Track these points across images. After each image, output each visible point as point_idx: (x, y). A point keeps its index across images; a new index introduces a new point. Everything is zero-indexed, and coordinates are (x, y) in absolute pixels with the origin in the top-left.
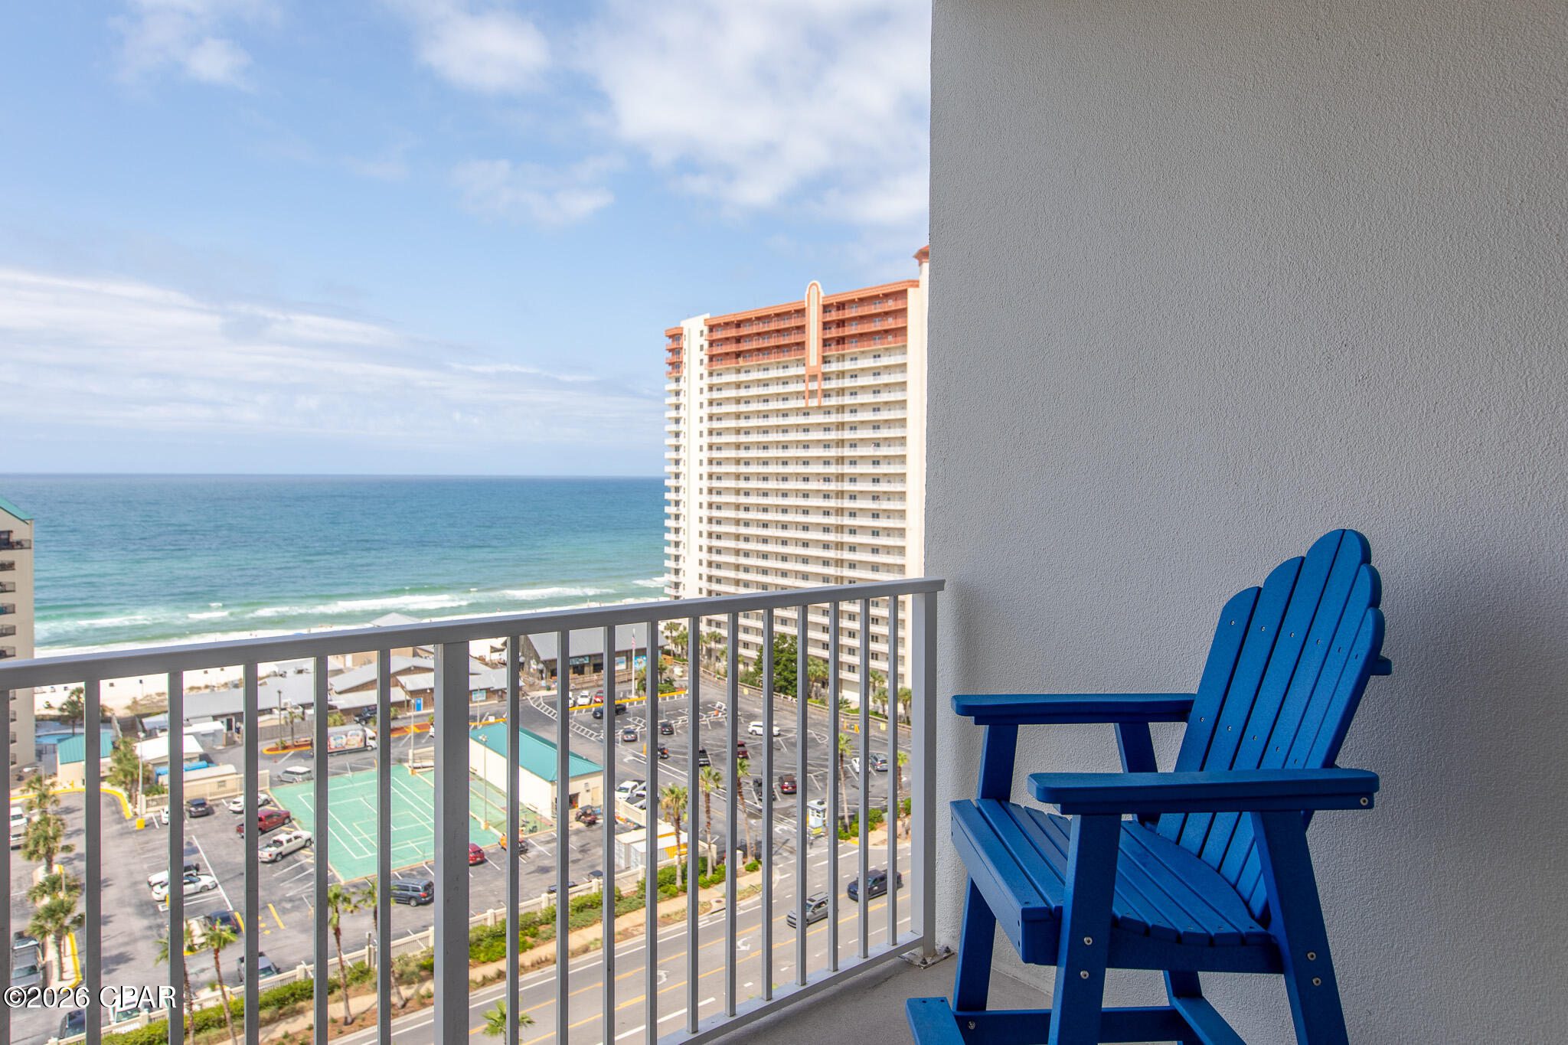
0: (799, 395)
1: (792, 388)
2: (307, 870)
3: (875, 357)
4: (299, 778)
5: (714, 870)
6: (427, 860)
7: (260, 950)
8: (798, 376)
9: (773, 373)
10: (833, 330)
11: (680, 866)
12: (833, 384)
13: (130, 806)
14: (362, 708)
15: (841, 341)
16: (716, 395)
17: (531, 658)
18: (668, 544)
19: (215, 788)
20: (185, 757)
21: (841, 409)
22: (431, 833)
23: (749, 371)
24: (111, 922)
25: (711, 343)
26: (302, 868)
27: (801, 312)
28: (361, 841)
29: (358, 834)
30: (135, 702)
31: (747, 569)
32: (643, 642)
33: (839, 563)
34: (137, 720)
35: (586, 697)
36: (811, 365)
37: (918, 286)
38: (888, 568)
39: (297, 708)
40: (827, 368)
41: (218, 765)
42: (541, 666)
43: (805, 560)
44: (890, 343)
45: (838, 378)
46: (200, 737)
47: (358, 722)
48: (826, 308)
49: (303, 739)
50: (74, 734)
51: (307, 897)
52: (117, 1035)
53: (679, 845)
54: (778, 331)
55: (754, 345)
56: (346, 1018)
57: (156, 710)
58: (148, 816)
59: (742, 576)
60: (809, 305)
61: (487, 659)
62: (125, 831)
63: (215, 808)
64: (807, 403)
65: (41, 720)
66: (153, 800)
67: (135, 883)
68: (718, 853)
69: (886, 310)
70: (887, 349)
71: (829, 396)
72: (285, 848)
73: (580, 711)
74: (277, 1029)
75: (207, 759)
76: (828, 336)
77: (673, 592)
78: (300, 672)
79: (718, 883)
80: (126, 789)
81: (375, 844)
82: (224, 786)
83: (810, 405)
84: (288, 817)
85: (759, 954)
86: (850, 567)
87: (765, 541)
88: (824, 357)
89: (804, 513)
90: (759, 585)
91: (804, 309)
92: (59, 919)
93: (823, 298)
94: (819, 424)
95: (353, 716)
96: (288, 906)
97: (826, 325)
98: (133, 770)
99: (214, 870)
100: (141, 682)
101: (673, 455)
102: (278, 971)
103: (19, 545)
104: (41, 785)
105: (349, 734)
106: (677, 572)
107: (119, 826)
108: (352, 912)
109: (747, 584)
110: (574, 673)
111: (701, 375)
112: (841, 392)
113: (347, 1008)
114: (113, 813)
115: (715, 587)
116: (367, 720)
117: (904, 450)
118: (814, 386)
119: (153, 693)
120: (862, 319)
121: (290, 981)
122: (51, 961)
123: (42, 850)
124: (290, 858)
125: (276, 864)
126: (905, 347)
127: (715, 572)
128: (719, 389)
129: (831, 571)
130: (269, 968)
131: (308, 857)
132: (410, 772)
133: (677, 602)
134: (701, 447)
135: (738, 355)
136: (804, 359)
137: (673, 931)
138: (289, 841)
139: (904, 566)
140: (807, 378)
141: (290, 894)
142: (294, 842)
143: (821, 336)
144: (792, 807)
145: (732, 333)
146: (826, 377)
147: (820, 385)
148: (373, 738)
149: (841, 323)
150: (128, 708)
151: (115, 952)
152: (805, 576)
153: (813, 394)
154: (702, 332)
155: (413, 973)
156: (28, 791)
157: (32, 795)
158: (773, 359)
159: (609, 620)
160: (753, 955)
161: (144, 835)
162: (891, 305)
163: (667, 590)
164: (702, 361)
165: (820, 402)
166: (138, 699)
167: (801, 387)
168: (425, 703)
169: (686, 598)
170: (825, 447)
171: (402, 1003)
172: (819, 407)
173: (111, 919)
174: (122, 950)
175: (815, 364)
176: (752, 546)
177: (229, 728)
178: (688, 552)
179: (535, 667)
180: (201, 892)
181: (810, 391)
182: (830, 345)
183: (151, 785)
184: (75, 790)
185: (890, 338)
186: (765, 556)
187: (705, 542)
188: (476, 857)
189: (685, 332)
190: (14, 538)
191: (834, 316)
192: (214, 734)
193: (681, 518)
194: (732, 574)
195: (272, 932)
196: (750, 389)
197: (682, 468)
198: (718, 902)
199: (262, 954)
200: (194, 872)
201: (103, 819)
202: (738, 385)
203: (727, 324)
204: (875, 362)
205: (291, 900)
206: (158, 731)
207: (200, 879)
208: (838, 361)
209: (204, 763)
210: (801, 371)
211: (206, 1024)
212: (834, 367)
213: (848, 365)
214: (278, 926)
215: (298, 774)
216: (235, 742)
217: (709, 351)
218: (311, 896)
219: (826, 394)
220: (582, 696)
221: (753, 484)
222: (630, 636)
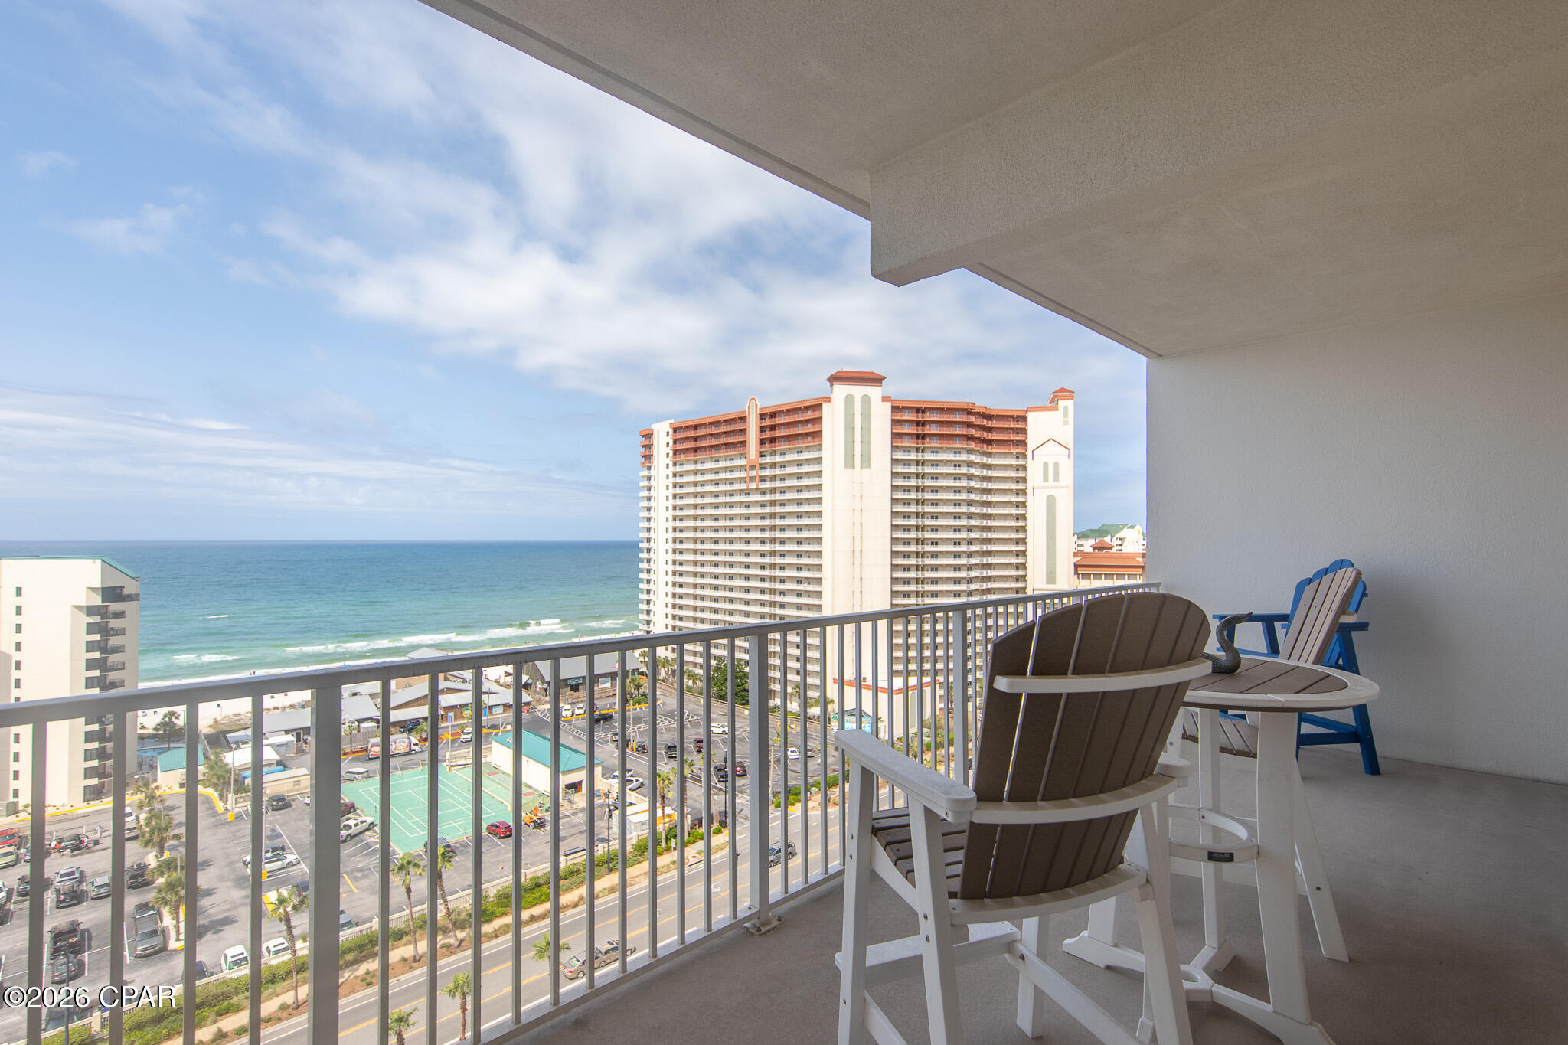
0: (741, 480)
1: (737, 475)
2: (372, 847)
3: (798, 452)
4: (359, 777)
5: (689, 834)
6: (467, 835)
7: (341, 909)
8: (741, 466)
9: (722, 464)
10: (768, 432)
11: (664, 832)
12: (768, 472)
13: (221, 804)
14: (405, 721)
15: (773, 440)
16: (678, 480)
17: (538, 680)
18: (642, 591)
19: (291, 786)
20: (264, 763)
21: (773, 490)
22: (469, 815)
23: (704, 462)
24: (215, 893)
25: (675, 442)
26: (368, 846)
27: (743, 419)
28: (413, 823)
29: (411, 818)
30: (216, 722)
31: (702, 610)
32: (616, 667)
33: (773, 604)
34: (221, 735)
35: (582, 708)
36: (751, 458)
37: (829, 401)
38: (809, 607)
39: (353, 723)
40: (763, 461)
41: (291, 769)
42: (545, 686)
43: (747, 602)
44: (809, 442)
45: (771, 468)
46: (277, 747)
47: (402, 733)
48: (762, 416)
49: (360, 747)
50: (169, 749)
51: (373, 868)
52: (231, 979)
53: (663, 816)
54: (726, 433)
55: (708, 443)
56: (415, 957)
57: (234, 728)
58: (237, 810)
59: (699, 615)
60: (749, 414)
61: (501, 682)
62: (218, 823)
63: (292, 802)
64: (748, 486)
65: (142, 737)
66: (241, 797)
67: (232, 863)
68: (691, 821)
69: (807, 418)
70: (807, 447)
71: (765, 481)
72: (353, 831)
73: (577, 720)
74: (360, 968)
75: (282, 764)
76: (764, 437)
77: (646, 628)
78: (355, 694)
79: (692, 844)
80: (216, 790)
81: (426, 825)
82: (299, 785)
83: (750, 487)
84: (354, 807)
85: (726, 893)
86: (781, 607)
87: (716, 588)
88: (760, 452)
89: (746, 567)
90: (711, 621)
91: (746, 417)
92: (178, 891)
93: (760, 409)
94: (757, 502)
95: (398, 728)
96: (359, 875)
97: (762, 429)
98: (225, 774)
99: (296, 850)
100: (219, 706)
101: (645, 524)
102: (357, 924)
103: (130, 598)
104: (148, 789)
105: (397, 742)
106: (648, 612)
107: (214, 819)
108: (420, 874)
109: (702, 621)
110: (571, 691)
111: (668, 465)
112: (773, 478)
113: (416, 949)
114: (208, 809)
115: (678, 623)
116: (410, 731)
117: (820, 521)
118: (753, 473)
119: (231, 714)
120: (788, 424)
121: (368, 931)
122: (168, 926)
123: (156, 839)
124: (357, 838)
125: (346, 843)
126: (821, 445)
127: (678, 612)
128: (681, 476)
129: (766, 610)
130: (350, 922)
131: (373, 838)
132: (448, 769)
133: (648, 636)
134: (667, 518)
135: (696, 450)
136: (746, 453)
137: (668, 877)
138: (357, 825)
139: (820, 606)
140: (748, 468)
141: (360, 865)
142: (360, 825)
143: (758, 436)
144: (744, 785)
145: (691, 433)
146: (762, 467)
147: (757, 473)
148: (416, 744)
149: (773, 428)
150: (211, 726)
151: (220, 917)
152: (747, 614)
153: (752, 479)
154: (668, 433)
155: (465, 920)
156: (137, 793)
157: (140, 796)
158: (722, 453)
159: (590, 650)
160: (723, 894)
161: (236, 825)
162: (810, 415)
163: (641, 626)
164: (668, 454)
165: (758, 485)
166: (218, 719)
167: (743, 474)
168: (455, 716)
169: (656, 633)
170: (761, 518)
171: (458, 943)
172: (757, 489)
173: (215, 891)
174: (226, 914)
175: (754, 457)
176: (706, 592)
177: (298, 740)
178: (657, 597)
179: (541, 686)
180: (287, 867)
181: (750, 477)
182: (765, 444)
183: (240, 788)
184: (173, 792)
185: (809, 439)
186: (716, 600)
187: (670, 589)
188: (506, 832)
189: (655, 433)
190: (126, 592)
191: (768, 422)
192: (286, 745)
193: (652, 572)
194: (691, 614)
195: (348, 896)
196: (705, 476)
197: (652, 534)
198: (694, 857)
199: (343, 912)
200: (281, 852)
201: (200, 814)
202: (696, 473)
203: (687, 427)
204: (798, 456)
205: (361, 870)
206: (240, 744)
207: (286, 857)
208: (771, 455)
209: (281, 767)
210: (743, 462)
211: (303, 968)
212: (768, 460)
213: (778, 458)
214: (352, 891)
215: (358, 773)
216: (303, 751)
217: (674, 447)
218: (377, 867)
219: (763, 479)
220: (578, 708)
221: (707, 546)
222: (607, 662)
